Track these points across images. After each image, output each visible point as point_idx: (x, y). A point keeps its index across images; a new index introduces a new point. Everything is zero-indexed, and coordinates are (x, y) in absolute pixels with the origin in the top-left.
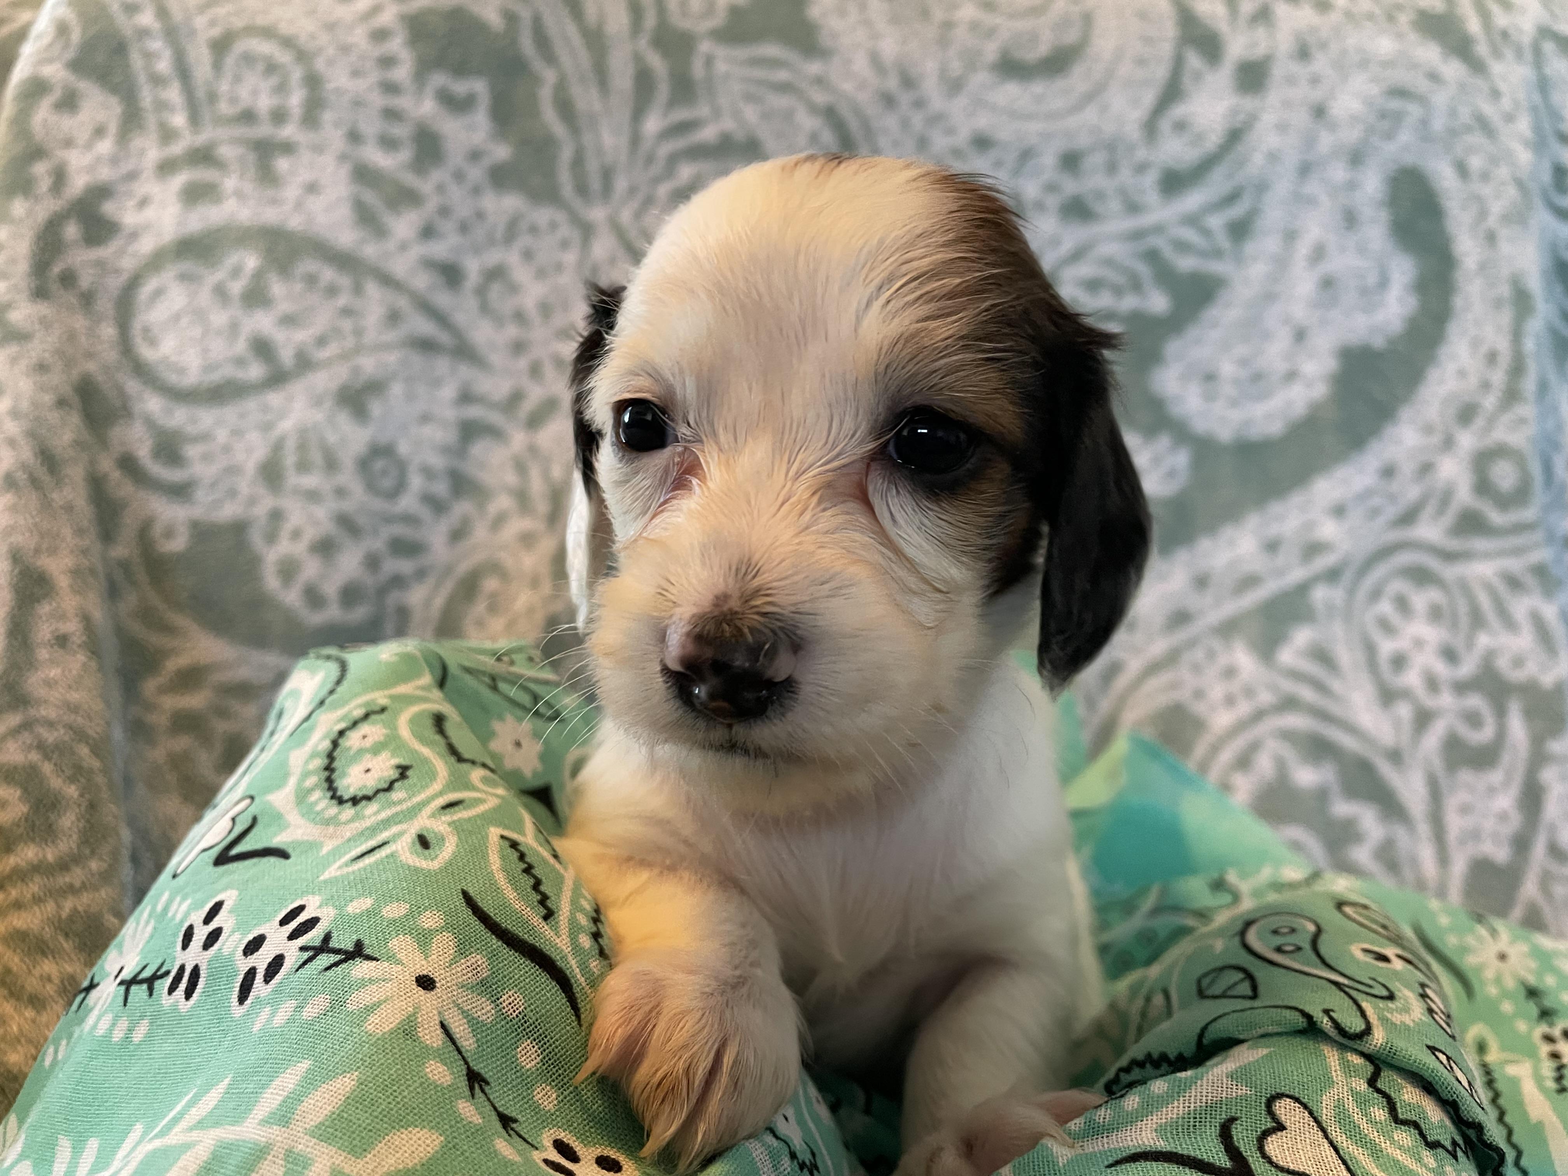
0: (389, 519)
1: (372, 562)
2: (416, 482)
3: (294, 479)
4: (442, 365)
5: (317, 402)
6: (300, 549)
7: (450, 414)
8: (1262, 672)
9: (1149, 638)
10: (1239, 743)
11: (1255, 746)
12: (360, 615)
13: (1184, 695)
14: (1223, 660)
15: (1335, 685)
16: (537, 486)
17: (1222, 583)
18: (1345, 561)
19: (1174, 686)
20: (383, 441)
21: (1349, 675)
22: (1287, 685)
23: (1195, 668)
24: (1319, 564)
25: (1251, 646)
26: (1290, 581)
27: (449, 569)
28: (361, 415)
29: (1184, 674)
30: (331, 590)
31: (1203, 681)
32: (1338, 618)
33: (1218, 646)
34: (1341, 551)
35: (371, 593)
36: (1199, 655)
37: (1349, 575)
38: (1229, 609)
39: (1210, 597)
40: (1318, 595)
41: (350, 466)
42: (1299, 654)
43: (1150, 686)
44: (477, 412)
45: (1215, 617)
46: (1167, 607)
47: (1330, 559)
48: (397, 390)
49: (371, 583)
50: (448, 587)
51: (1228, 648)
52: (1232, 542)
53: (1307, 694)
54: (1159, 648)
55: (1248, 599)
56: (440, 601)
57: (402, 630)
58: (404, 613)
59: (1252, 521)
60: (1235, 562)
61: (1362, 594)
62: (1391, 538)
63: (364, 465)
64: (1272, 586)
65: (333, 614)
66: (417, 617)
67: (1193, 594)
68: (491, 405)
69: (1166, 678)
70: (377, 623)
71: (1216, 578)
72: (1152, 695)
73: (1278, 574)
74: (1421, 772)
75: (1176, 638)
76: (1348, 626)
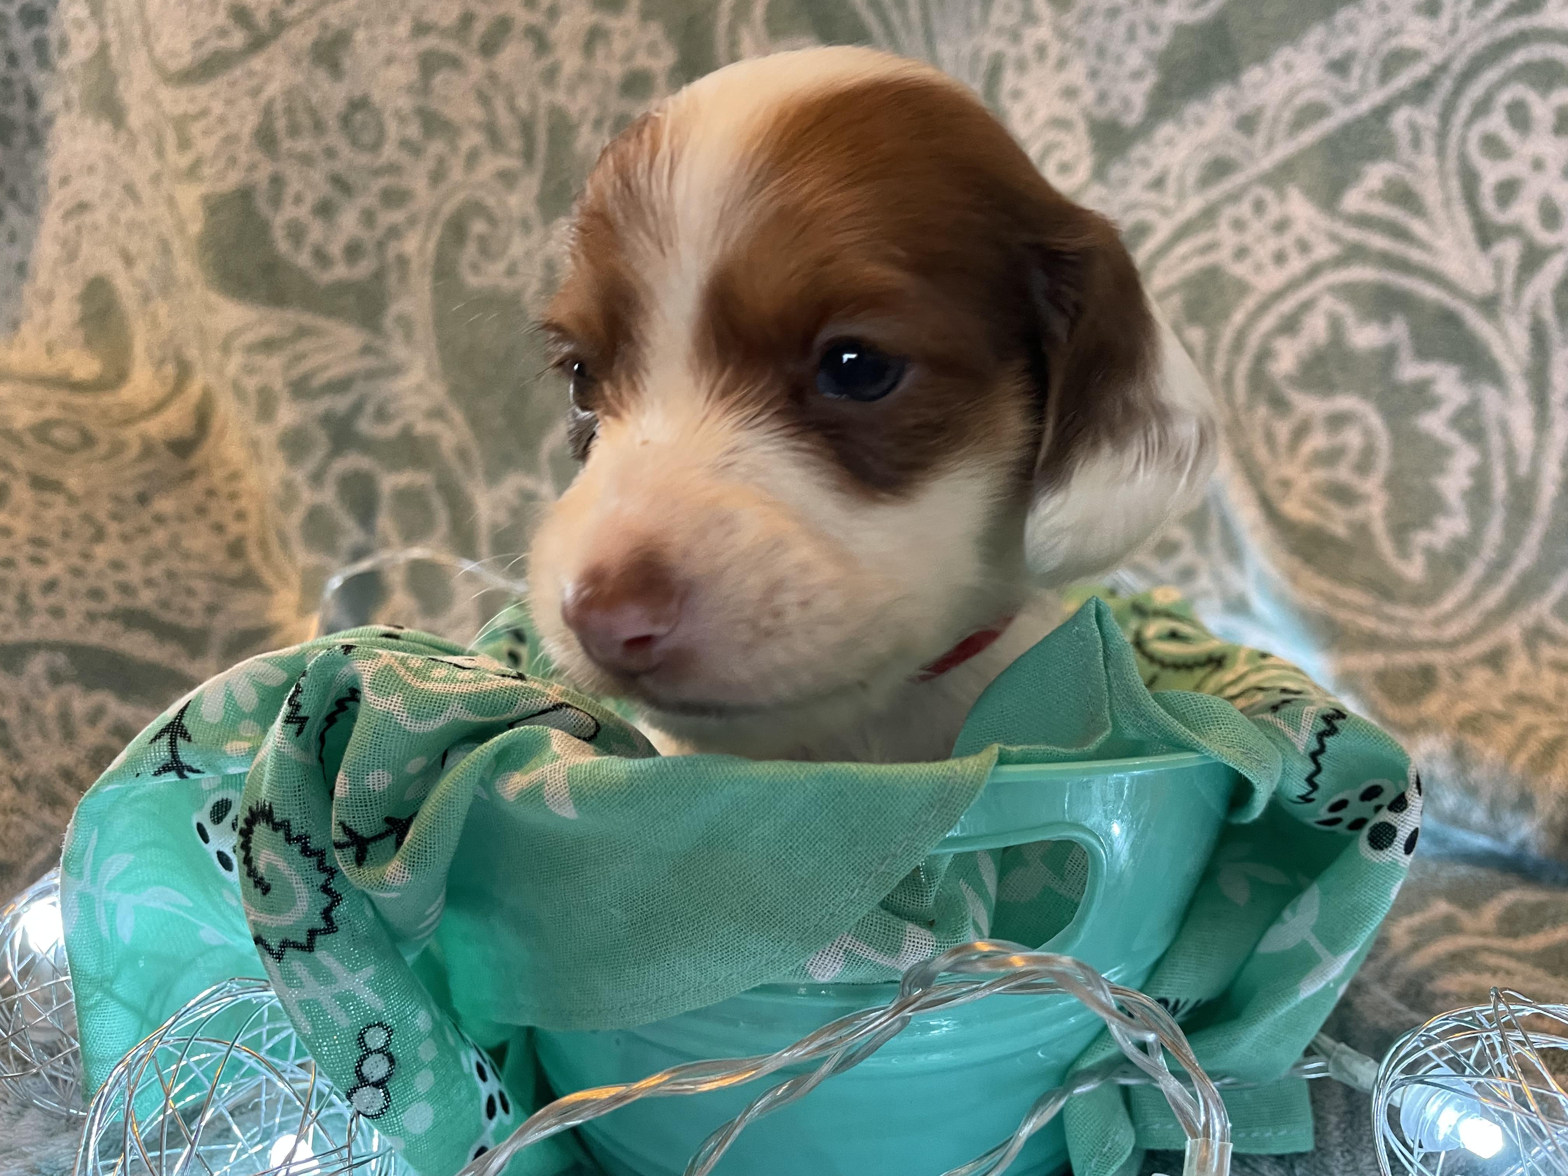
0: (377, 172)
1: (368, 218)
2: (392, 128)
3: (286, 144)
5: (296, 62)
6: (303, 212)
7: (408, 51)
8: (1324, 222)
9: (1181, 196)
10: (1287, 306)
11: (1307, 306)
12: (364, 268)
13: (1223, 256)
14: (1274, 212)
15: (1418, 227)
16: (505, 120)
17: (1276, 120)
18: (1442, 69)
19: (1210, 247)
20: (358, 93)
21: (1439, 213)
22: (1353, 234)
23: (1239, 225)
24: (1404, 80)
25: (1310, 192)
26: (1364, 106)
27: (435, 213)
28: (335, 69)
29: (1224, 232)
30: (335, 249)
31: (1248, 238)
32: (1429, 143)
33: (1268, 195)
34: (1437, 56)
35: (370, 246)
36: (1244, 209)
37: (1446, 85)
38: (1284, 150)
39: (1260, 139)
40: (1400, 119)
41: (333, 123)
42: (1371, 195)
43: (1183, 248)
44: (430, 42)
45: (1266, 163)
46: (1205, 156)
47: (1421, 70)
48: (360, 35)
49: (368, 237)
50: (437, 230)
51: (1282, 196)
52: (1289, 67)
53: (1379, 242)
54: (1194, 205)
55: (1309, 136)
56: (431, 246)
57: (403, 278)
58: (402, 261)
59: (1316, 34)
60: (1294, 92)
61: (1464, 109)
62: (1510, 28)
63: (345, 120)
64: (1342, 115)
65: (340, 271)
66: (415, 265)
67: (1239, 138)
68: (444, 33)
69: (1202, 239)
70: (379, 275)
71: (1269, 114)
72: (1184, 259)
73: (1349, 100)
74: (1526, 320)
75: (1215, 193)
76: (1441, 152)
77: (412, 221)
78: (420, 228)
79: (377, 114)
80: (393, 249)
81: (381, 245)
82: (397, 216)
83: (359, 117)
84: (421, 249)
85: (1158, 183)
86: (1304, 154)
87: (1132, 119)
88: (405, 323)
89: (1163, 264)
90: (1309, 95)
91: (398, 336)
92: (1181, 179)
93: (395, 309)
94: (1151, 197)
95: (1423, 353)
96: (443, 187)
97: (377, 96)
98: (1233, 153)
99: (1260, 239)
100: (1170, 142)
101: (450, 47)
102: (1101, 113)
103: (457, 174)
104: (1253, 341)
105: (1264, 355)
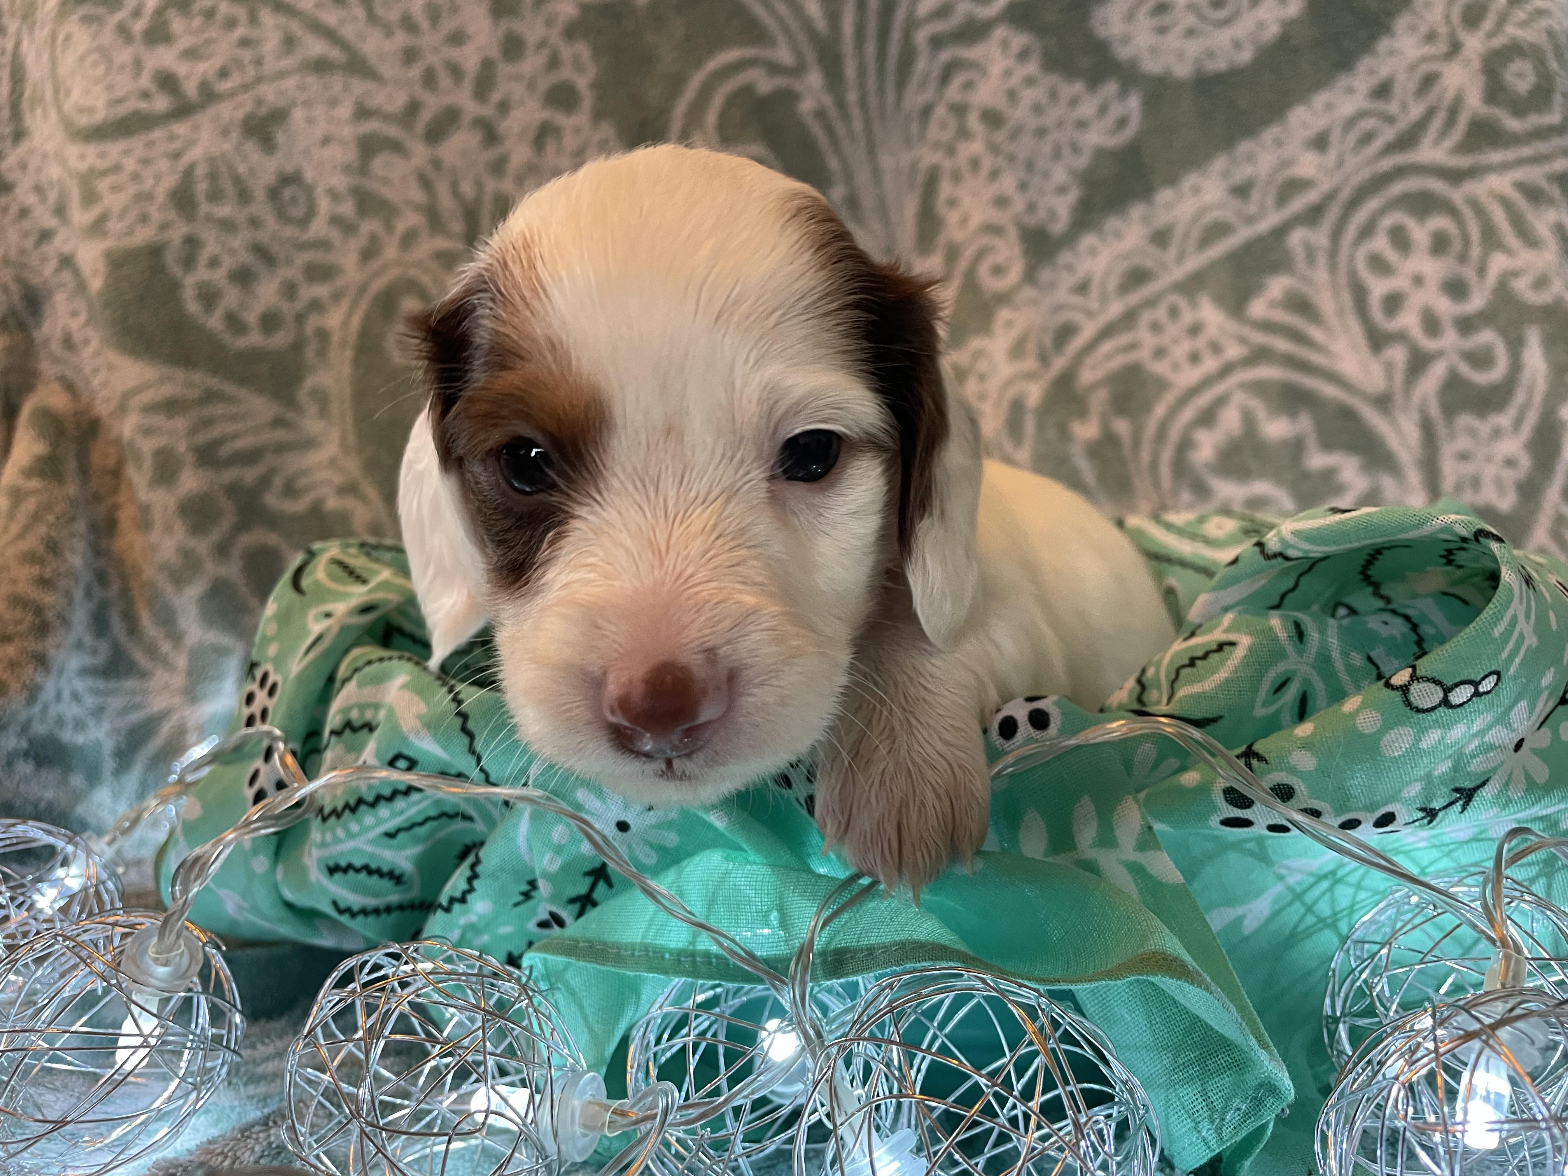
0: (302, 247)
1: (290, 290)
2: (324, 205)
3: (205, 208)
4: (337, 82)
5: (225, 133)
6: (218, 276)
7: (349, 132)
8: (1232, 326)
9: (1104, 299)
10: (1204, 400)
11: (1221, 401)
12: (280, 339)
13: (1143, 355)
14: (1187, 317)
15: (1316, 333)
16: (446, 203)
17: (1186, 235)
18: (1331, 196)
19: (1133, 347)
20: (289, 168)
21: (1333, 321)
22: (1259, 338)
23: (1156, 328)
24: (1298, 204)
25: (1219, 300)
26: (1264, 226)
27: (363, 288)
28: (268, 144)
29: (1143, 334)
30: (251, 317)
31: (1164, 340)
32: (1322, 260)
33: (1182, 302)
34: (1325, 186)
35: (289, 318)
36: (1160, 313)
37: (1334, 212)
38: (1194, 262)
39: (1172, 252)
40: (1297, 238)
41: (260, 194)
42: (1274, 304)
43: (1107, 347)
44: (372, 126)
45: (1179, 273)
46: (1123, 266)
47: (1312, 196)
48: (298, 115)
49: (288, 309)
50: (364, 306)
51: (1194, 304)
52: (1196, 190)
53: (1282, 345)
54: (1115, 309)
55: (1217, 251)
56: (356, 321)
57: (322, 352)
58: (323, 335)
59: (1220, 163)
60: (1201, 212)
61: (1351, 231)
62: (1387, 164)
63: (274, 193)
64: (1243, 234)
65: (255, 339)
66: (336, 338)
67: (1153, 250)
68: (386, 118)
69: (1124, 339)
70: (297, 347)
71: (1179, 231)
72: (1109, 356)
73: (1250, 220)
74: (1416, 416)
75: (1134, 298)
76: (1333, 268)
77: (337, 297)
78: (345, 304)
79: (309, 190)
80: (313, 322)
81: (300, 318)
82: (321, 291)
83: (287, 192)
84: (345, 324)
85: (1082, 288)
86: (1213, 266)
87: (1059, 227)
88: (322, 399)
89: (1089, 361)
90: (1215, 215)
91: (313, 409)
92: (1103, 284)
93: (310, 382)
94: (1076, 300)
95: (1328, 444)
96: (375, 265)
97: (309, 175)
98: (1149, 263)
99: (1176, 341)
100: (1093, 252)
101: (393, 131)
102: (1031, 221)
103: (391, 251)
104: (1175, 433)
105: (1186, 445)
